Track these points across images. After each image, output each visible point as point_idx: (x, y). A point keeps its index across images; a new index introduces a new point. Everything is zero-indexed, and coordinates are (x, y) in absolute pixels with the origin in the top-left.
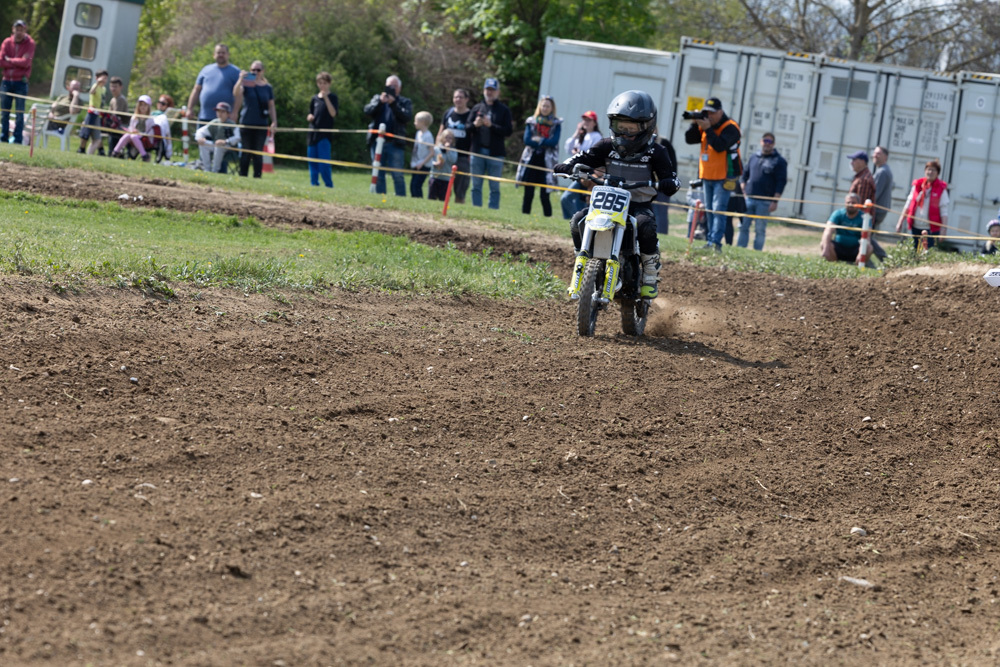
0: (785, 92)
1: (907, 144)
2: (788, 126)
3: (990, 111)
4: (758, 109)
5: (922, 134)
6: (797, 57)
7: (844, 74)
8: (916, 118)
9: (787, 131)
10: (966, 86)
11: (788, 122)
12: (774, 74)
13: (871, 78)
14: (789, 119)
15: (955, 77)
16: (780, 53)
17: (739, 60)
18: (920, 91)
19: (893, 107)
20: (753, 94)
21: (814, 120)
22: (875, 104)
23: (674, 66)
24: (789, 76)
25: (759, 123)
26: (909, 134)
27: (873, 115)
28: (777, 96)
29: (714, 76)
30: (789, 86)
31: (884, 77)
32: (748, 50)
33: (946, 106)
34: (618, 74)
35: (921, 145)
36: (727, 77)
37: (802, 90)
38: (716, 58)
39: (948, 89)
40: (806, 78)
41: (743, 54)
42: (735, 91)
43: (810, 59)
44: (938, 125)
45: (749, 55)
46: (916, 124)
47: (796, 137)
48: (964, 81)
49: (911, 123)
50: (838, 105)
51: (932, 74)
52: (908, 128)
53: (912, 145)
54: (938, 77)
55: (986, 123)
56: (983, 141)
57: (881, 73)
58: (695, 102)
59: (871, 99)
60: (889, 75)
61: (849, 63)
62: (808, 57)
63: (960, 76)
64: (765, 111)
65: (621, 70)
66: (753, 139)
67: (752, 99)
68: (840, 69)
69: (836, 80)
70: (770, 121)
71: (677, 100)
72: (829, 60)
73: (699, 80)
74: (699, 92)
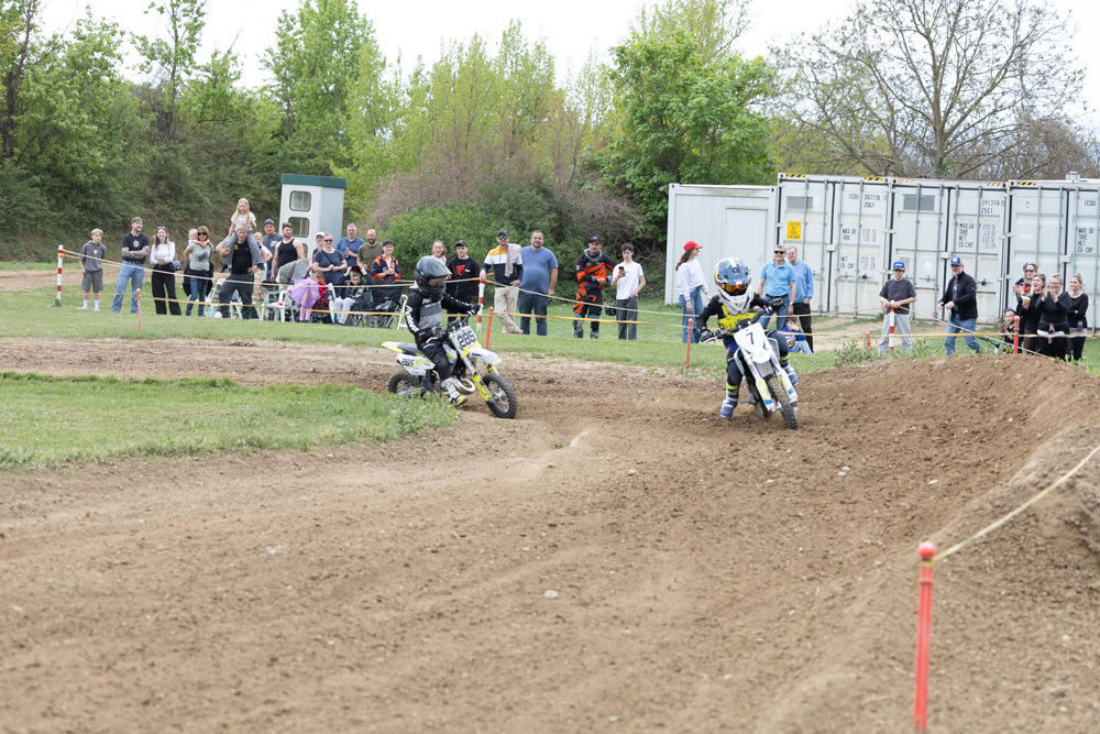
0: (866, 210)
1: (970, 245)
2: (871, 239)
3: (1036, 211)
4: (844, 227)
5: (981, 236)
6: (873, 181)
7: (913, 191)
8: (975, 222)
9: (871, 243)
10: (1014, 192)
11: (871, 235)
12: (856, 197)
13: (935, 192)
14: (871, 232)
15: (1004, 185)
16: (857, 179)
17: (827, 188)
19: (956, 215)
20: (841, 214)
21: (892, 231)
22: (941, 214)
23: (774, 196)
24: (868, 197)
25: (847, 238)
26: (971, 236)
27: (941, 223)
28: (861, 215)
29: (808, 202)
30: (869, 205)
31: (946, 191)
32: (832, 178)
33: (1000, 210)
34: (729, 208)
35: (981, 244)
36: (817, 204)
37: (881, 207)
38: (808, 188)
39: (1000, 196)
40: (882, 198)
41: (828, 182)
42: (825, 213)
43: (884, 182)
44: (994, 227)
45: (834, 183)
46: (975, 227)
47: (879, 247)
48: (1011, 188)
49: (972, 227)
50: (910, 217)
51: (984, 185)
52: (970, 231)
53: (975, 245)
54: (990, 187)
55: (1033, 222)
56: (1032, 237)
57: (943, 187)
58: (793, 226)
59: (936, 209)
60: (950, 189)
61: (916, 182)
62: (882, 180)
63: (1008, 184)
64: (851, 228)
65: (731, 205)
66: (844, 252)
67: (840, 219)
68: (908, 187)
69: (907, 197)
70: (856, 235)
71: (779, 225)
72: (899, 181)
73: (795, 207)
74: (796, 217)
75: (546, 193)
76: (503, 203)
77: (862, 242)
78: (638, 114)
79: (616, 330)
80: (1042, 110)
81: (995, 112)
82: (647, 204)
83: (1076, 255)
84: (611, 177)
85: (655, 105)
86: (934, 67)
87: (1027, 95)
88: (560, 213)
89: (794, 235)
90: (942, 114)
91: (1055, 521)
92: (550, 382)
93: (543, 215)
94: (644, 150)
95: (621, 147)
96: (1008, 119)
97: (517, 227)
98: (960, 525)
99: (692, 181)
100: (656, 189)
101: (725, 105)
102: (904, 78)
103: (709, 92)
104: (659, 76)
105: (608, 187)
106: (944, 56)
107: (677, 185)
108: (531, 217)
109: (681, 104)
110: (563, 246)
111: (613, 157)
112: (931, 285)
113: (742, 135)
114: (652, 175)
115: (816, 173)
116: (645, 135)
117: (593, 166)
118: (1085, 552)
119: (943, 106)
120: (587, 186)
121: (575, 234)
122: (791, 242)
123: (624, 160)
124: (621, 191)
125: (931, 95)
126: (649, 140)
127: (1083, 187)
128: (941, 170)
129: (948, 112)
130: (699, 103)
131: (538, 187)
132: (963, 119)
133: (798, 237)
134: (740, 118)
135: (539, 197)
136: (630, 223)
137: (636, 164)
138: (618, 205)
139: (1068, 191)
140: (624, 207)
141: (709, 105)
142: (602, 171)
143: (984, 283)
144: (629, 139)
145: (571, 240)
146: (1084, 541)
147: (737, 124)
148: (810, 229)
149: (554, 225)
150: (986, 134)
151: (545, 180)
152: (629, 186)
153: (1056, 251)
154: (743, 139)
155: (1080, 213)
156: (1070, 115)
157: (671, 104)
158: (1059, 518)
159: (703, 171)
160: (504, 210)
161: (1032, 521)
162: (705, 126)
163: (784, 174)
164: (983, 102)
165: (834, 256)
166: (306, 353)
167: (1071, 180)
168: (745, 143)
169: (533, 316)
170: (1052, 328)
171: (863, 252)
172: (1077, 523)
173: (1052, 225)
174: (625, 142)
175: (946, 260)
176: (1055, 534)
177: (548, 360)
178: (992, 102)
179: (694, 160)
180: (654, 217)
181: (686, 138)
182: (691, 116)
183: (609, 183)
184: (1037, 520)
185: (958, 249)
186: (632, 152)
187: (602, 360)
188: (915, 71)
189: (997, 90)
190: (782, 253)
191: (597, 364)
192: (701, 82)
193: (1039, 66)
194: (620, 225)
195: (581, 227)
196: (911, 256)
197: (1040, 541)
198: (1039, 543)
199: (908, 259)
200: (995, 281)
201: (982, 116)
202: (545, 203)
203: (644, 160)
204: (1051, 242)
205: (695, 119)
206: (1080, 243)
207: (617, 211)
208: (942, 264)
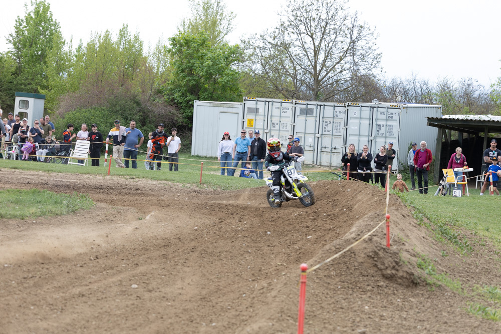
0: (283, 115)
1: (329, 131)
2: (285, 127)
3: (359, 116)
4: (273, 122)
5: (334, 127)
6: (286, 101)
7: (304, 106)
8: (332, 121)
9: (285, 129)
10: (349, 108)
12: (278, 108)
13: (314, 107)
14: (285, 125)
15: (345, 105)
16: (279, 100)
17: (265, 104)
18: (333, 111)
19: (323, 117)
20: (271, 116)
21: (294, 124)
22: (316, 117)
23: (241, 107)
24: (284, 108)
25: (274, 127)
26: (330, 127)
27: (316, 121)
28: (280, 116)
29: (256, 110)
30: (284, 112)
31: (319, 106)
32: (268, 100)
33: (343, 116)
34: (220, 112)
35: (334, 131)
36: (261, 111)
37: (290, 113)
38: (257, 104)
39: (343, 109)
40: (290, 109)
41: (266, 101)
42: (265, 115)
43: (291, 102)
44: (340, 123)
45: (269, 102)
46: (332, 123)
47: (288, 131)
48: (348, 106)
49: (330, 123)
50: (303, 118)
51: (336, 104)
52: (329, 125)
53: (331, 131)
54: (339, 105)
55: (357, 121)
56: (357, 128)
57: (318, 105)
58: (250, 121)
59: (314, 115)
60: (320, 105)
61: (305, 102)
62: (290, 101)
63: (347, 104)
64: (276, 122)
65: (222, 111)
66: (272, 133)
67: (271, 118)
68: (302, 104)
69: (301, 109)
70: (278, 126)
71: (244, 120)
72: (298, 101)
73: (251, 112)
74: (252, 117)
75: (138, 103)
76: (118, 108)
77: (281, 129)
78: (181, 69)
79: (168, 166)
80: (362, 71)
81: (341, 72)
82: (184, 110)
83: (376, 136)
84: (168, 97)
85: (188, 64)
86: (314, 50)
87: (355, 64)
88: (144, 113)
89: (250, 125)
90: (318, 72)
91: (363, 255)
92: (137, 189)
93: (136, 114)
94: (183, 85)
95: (173, 83)
96: (347, 75)
97: (124, 119)
98: (320, 257)
99: (204, 99)
100: (188, 102)
101: (220, 65)
102: (301, 55)
103: (213, 59)
104: (190, 51)
105: (166, 101)
106: (319, 46)
107: (197, 101)
108: (131, 114)
109: (200, 65)
110: (145, 128)
111: (169, 88)
112: (311, 149)
113: (227, 79)
114: (186, 96)
115: (261, 97)
116: (184, 78)
117: (159, 92)
118: (376, 269)
119: (318, 68)
120: (157, 100)
121: (151, 122)
122: (249, 128)
123: (174, 89)
124: (172, 103)
125: (313, 63)
126: (185, 80)
127: (380, 106)
128: (317, 97)
129: (320, 71)
130: (208, 64)
131: (134, 100)
132: (327, 74)
133: (252, 126)
134: (227, 71)
135: (135, 105)
136: (176, 118)
137: (179, 91)
138: (171, 109)
139: (373, 108)
140: (174, 111)
141: (213, 65)
142: (164, 94)
143: (335, 148)
144: (176, 80)
145: (149, 125)
146: (376, 264)
147: (225, 74)
148: (257, 123)
149: (141, 118)
150: (337, 81)
151: (137, 97)
152: (176, 101)
153: (367, 134)
154: (228, 81)
155: (378, 118)
156: (375, 74)
157: (196, 64)
158: (365, 254)
159: (210, 95)
160: (118, 111)
161: (353, 255)
162: (211, 75)
163: (246, 97)
164: (336, 67)
165: (268, 135)
166: (25, 175)
167: (375, 103)
168: (229, 83)
169: (130, 159)
170: (365, 169)
171: (281, 133)
172: (373, 256)
173: (366, 123)
174: (174, 81)
175: (318, 137)
176: (363, 261)
177: (137, 179)
178: (340, 67)
179: (206, 90)
180: (187, 115)
181: (202, 80)
182: (205, 70)
183: (167, 100)
184: (355, 255)
185: (324, 133)
186: (178, 86)
187: (162, 180)
188: (306, 52)
189: (342, 62)
190: (244, 133)
191: (159, 182)
192: (210, 55)
193: (361, 51)
194: (171, 119)
195: (154, 119)
196: (303, 135)
197: (356, 264)
198: (356, 265)
199: (301, 137)
200: (340, 148)
201: (336, 73)
202: (137, 108)
203: (183, 89)
204: (365, 131)
205: (206, 71)
206: (378, 131)
207: (170, 112)
208: (316, 139)
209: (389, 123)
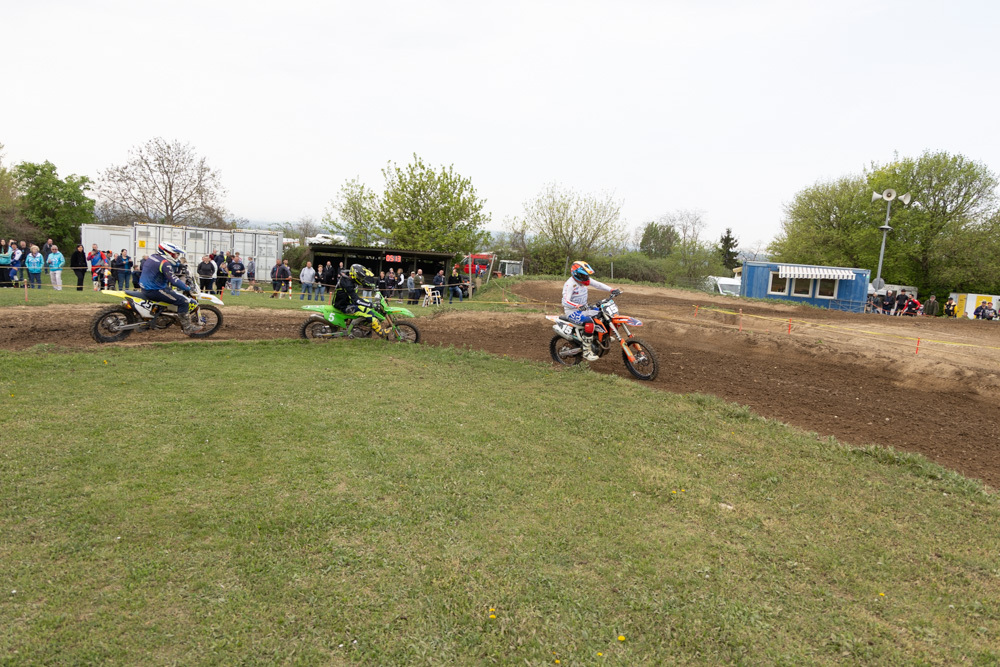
3: (243, 240)
6: (177, 227)
10: (235, 233)
12: (169, 233)
13: (202, 232)
15: (231, 231)
16: (170, 226)
17: (156, 229)
19: (212, 240)
22: (205, 238)
23: (132, 231)
24: (174, 233)
27: (206, 241)
29: (147, 234)
30: (175, 236)
34: (112, 234)
36: (152, 234)
37: (180, 237)
38: (148, 228)
39: (229, 235)
40: (181, 233)
41: (157, 226)
42: (156, 238)
43: (181, 228)
45: (160, 227)
55: (242, 244)
57: (206, 231)
58: (142, 242)
60: (209, 231)
61: (194, 228)
68: (192, 230)
69: (191, 234)
71: (135, 242)
72: (188, 227)
73: (142, 235)
74: (143, 239)
83: (259, 256)
107: (85, 224)
115: (152, 224)
122: (141, 248)
127: (261, 233)
133: (144, 246)
139: (255, 234)
148: (149, 244)
167: (256, 230)
173: (249, 246)
204: (249, 251)
206: (260, 252)
209: (269, 246)
